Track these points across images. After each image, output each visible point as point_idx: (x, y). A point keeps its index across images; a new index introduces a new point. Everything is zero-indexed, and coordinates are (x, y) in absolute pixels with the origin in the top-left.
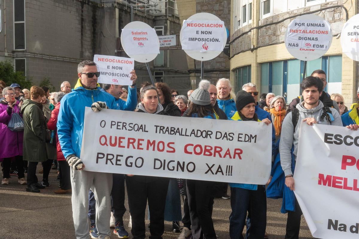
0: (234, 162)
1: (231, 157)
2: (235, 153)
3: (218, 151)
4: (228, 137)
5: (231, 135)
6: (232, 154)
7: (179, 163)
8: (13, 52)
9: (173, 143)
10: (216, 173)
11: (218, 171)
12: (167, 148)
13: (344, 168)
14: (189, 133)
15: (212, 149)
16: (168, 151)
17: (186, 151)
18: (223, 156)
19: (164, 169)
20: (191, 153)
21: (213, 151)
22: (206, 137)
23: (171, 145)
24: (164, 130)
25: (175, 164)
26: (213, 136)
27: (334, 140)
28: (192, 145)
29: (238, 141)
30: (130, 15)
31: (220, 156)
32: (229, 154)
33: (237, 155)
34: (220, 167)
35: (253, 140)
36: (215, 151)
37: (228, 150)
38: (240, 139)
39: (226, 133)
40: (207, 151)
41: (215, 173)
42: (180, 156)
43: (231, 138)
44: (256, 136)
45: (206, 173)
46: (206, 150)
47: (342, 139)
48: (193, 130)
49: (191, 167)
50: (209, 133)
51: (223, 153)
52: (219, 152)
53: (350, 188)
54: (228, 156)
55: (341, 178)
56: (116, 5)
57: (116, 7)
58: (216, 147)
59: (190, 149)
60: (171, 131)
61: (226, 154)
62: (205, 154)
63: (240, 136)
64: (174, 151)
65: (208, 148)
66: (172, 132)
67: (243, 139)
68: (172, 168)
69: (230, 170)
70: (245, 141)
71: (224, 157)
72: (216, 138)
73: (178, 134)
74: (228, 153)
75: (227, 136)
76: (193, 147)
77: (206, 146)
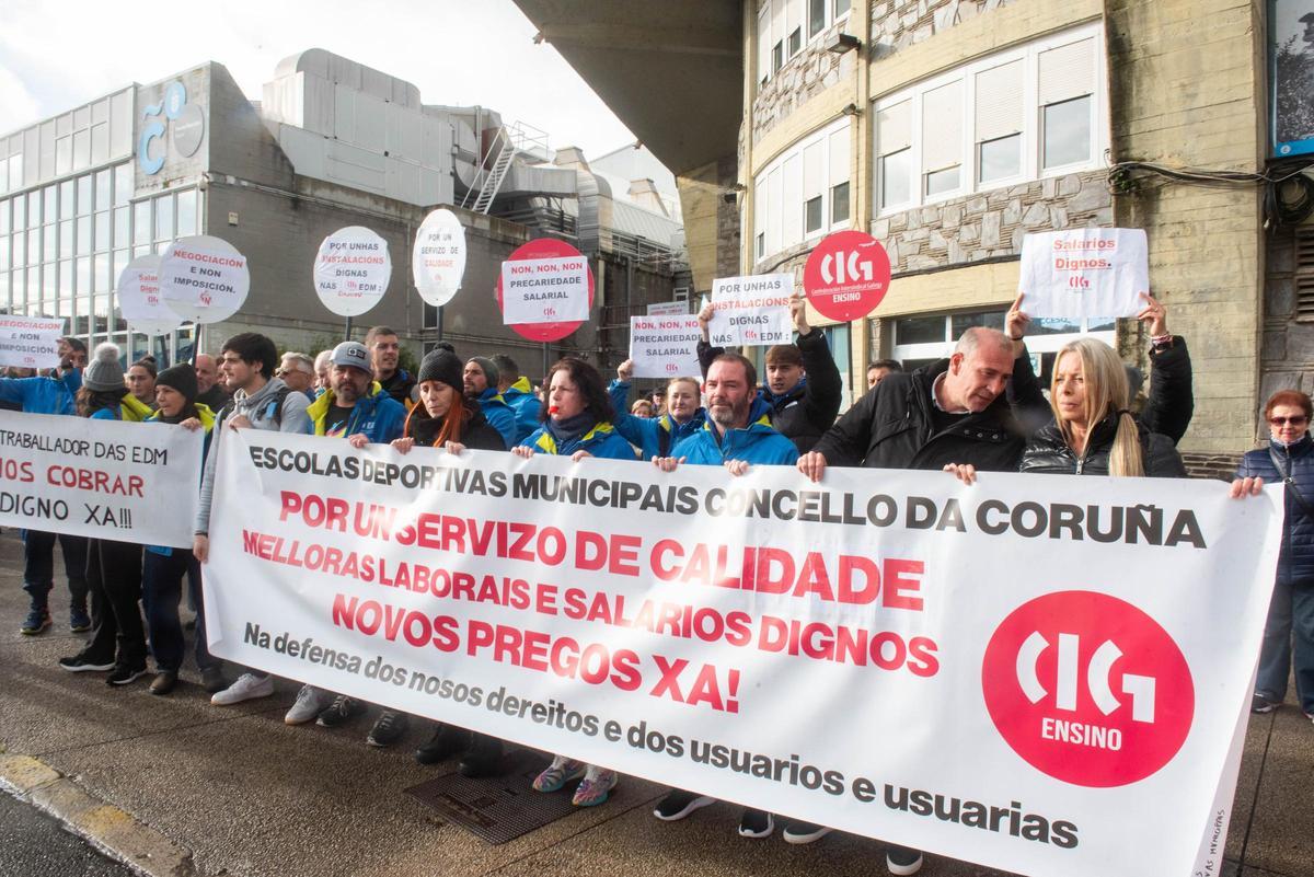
0: (132, 502)
1: (124, 493)
2: (131, 485)
3: (101, 480)
4: (117, 454)
5: (120, 449)
6: (126, 488)
7: (40, 502)
8: (421, 332)
9: (29, 464)
10: (104, 524)
11: (106, 520)
12: (21, 474)
13: (283, 517)
14: (52, 447)
15: (90, 477)
16: (22, 479)
17: (51, 481)
18: (111, 489)
19: (17, 512)
20: (58, 483)
21: (93, 480)
22: (79, 452)
23: (26, 468)
24: (15, 439)
25: (33, 504)
26: (91, 450)
27: (264, 459)
28: (59, 468)
29: (134, 461)
30: (626, 271)
31: (107, 490)
32: (121, 486)
33: (134, 489)
34: (108, 512)
35: (160, 460)
36: (98, 481)
37: (119, 479)
38: (136, 458)
39: (112, 446)
40: (84, 480)
41: (101, 522)
42: (41, 489)
43: (121, 457)
44: (165, 452)
45: (87, 522)
46: (82, 479)
47: (277, 457)
48: (59, 440)
49: (61, 510)
50: (84, 445)
51: (110, 484)
52: (103, 482)
53: (282, 560)
54: (119, 490)
55: (272, 539)
56: (599, 254)
57: (599, 258)
58: (97, 473)
59: (57, 475)
60: (26, 440)
61: (116, 487)
62: (80, 487)
63: (137, 451)
64: (31, 480)
65: (85, 475)
66: (27, 444)
67: (141, 458)
68: (30, 512)
69: (126, 517)
70: (146, 462)
71: (114, 491)
72: (97, 456)
73: (35, 446)
74: (118, 484)
75: (112, 451)
76: (61, 472)
77: (81, 471)
